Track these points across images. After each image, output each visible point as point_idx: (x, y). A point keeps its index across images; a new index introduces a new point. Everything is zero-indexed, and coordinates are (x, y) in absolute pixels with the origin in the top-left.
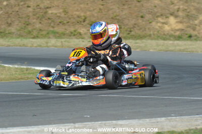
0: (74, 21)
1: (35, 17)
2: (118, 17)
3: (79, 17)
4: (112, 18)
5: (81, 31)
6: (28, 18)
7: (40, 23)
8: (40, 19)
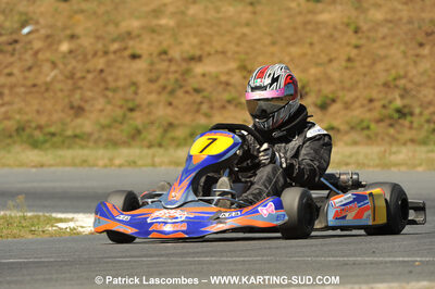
1: (154, 87)
2: (402, 82)
4: (386, 85)
6: (133, 88)
7: (170, 104)
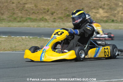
0: (42, 11)
3: (44, 9)
5: (47, 18)
8: (21, 11)
